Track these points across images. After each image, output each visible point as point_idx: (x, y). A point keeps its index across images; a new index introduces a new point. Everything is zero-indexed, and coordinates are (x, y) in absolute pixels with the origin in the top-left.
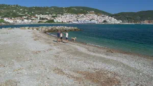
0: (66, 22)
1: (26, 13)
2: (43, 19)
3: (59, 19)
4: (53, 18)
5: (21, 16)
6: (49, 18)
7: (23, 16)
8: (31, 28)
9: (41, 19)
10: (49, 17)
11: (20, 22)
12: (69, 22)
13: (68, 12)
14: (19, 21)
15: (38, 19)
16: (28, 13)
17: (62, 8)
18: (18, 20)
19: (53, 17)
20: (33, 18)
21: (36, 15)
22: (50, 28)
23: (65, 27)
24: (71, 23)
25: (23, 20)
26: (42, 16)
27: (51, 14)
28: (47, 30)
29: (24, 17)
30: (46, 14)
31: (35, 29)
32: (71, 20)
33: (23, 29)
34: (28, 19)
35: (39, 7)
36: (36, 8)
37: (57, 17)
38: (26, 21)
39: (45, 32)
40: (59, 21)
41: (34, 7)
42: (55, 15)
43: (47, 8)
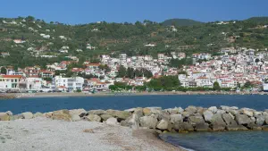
0: (231, 84)
1: (64, 50)
2: (131, 73)
3: (200, 75)
4: (173, 71)
5: (43, 63)
6: (156, 71)
7: (52, 62)
8: (94, 114)
9: (122, 72)
10: (156, 66)
11: (37, 87)
12: (248, 85)
13: (239, 43)
14: (35, 85)
15: (113, 73)
16: (72, 50)
17: (213, 27)
18: (30, 80)
19: (174, 63)
20: (91, 70)
21: (105, 58)
22: (177, 114)
23: (248, 111)
24: (254, 90)
25: (49, 80)
26: (126, 62)
27: (168, 53)
28: (163, 124)
29: (55, 67)
30: (144, 52)
31: (112, 121)
32: (253, 78)
33: (60, 117)
34: (68, 74)
35: (114, 26)
36: (103, 26)
37: (190, 63)
38: (61, 81)
39: (157, 134)
40: (199, 83)
41: (95, 25)
42: (182, 56)
43: (151, 26)
